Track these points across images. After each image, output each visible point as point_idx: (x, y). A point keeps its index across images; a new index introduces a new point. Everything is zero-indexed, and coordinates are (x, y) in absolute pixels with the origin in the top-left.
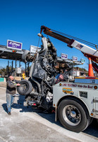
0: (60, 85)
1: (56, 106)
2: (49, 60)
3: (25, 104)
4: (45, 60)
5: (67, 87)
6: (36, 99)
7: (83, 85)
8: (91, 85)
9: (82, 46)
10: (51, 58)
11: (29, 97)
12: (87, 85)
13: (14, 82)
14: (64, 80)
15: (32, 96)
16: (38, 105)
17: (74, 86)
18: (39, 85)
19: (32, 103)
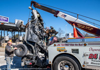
0: (55, 45)
1: (51, 63)
2: (40, 27)
3: (23, 64)
4: (37, 27)
5: (61, 47)
6: (32, 59)
7: (74, 44)
8: (81, 44)
9: (65, 16)
10: (41, 25)
11: (25, 58)
12: (78, 44)
13: (12, 47)
14: (58, 41)
15: (28, 57)
16: (34, 64)
17: (67, 45)
18: (33, 47)
19: (28, 63)
